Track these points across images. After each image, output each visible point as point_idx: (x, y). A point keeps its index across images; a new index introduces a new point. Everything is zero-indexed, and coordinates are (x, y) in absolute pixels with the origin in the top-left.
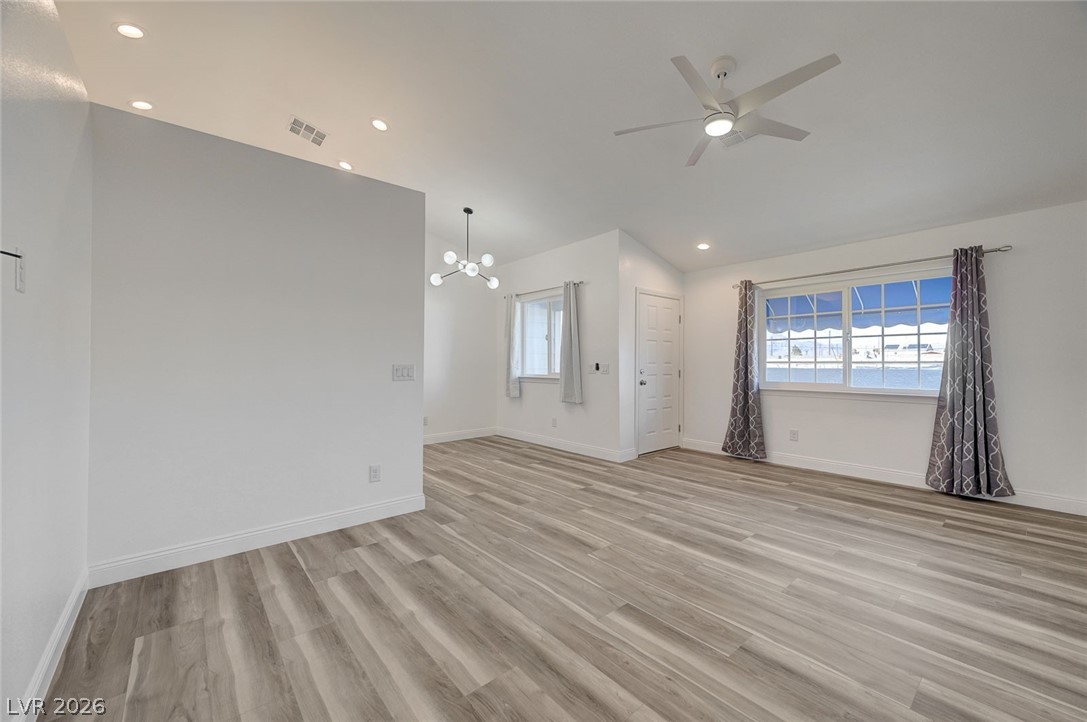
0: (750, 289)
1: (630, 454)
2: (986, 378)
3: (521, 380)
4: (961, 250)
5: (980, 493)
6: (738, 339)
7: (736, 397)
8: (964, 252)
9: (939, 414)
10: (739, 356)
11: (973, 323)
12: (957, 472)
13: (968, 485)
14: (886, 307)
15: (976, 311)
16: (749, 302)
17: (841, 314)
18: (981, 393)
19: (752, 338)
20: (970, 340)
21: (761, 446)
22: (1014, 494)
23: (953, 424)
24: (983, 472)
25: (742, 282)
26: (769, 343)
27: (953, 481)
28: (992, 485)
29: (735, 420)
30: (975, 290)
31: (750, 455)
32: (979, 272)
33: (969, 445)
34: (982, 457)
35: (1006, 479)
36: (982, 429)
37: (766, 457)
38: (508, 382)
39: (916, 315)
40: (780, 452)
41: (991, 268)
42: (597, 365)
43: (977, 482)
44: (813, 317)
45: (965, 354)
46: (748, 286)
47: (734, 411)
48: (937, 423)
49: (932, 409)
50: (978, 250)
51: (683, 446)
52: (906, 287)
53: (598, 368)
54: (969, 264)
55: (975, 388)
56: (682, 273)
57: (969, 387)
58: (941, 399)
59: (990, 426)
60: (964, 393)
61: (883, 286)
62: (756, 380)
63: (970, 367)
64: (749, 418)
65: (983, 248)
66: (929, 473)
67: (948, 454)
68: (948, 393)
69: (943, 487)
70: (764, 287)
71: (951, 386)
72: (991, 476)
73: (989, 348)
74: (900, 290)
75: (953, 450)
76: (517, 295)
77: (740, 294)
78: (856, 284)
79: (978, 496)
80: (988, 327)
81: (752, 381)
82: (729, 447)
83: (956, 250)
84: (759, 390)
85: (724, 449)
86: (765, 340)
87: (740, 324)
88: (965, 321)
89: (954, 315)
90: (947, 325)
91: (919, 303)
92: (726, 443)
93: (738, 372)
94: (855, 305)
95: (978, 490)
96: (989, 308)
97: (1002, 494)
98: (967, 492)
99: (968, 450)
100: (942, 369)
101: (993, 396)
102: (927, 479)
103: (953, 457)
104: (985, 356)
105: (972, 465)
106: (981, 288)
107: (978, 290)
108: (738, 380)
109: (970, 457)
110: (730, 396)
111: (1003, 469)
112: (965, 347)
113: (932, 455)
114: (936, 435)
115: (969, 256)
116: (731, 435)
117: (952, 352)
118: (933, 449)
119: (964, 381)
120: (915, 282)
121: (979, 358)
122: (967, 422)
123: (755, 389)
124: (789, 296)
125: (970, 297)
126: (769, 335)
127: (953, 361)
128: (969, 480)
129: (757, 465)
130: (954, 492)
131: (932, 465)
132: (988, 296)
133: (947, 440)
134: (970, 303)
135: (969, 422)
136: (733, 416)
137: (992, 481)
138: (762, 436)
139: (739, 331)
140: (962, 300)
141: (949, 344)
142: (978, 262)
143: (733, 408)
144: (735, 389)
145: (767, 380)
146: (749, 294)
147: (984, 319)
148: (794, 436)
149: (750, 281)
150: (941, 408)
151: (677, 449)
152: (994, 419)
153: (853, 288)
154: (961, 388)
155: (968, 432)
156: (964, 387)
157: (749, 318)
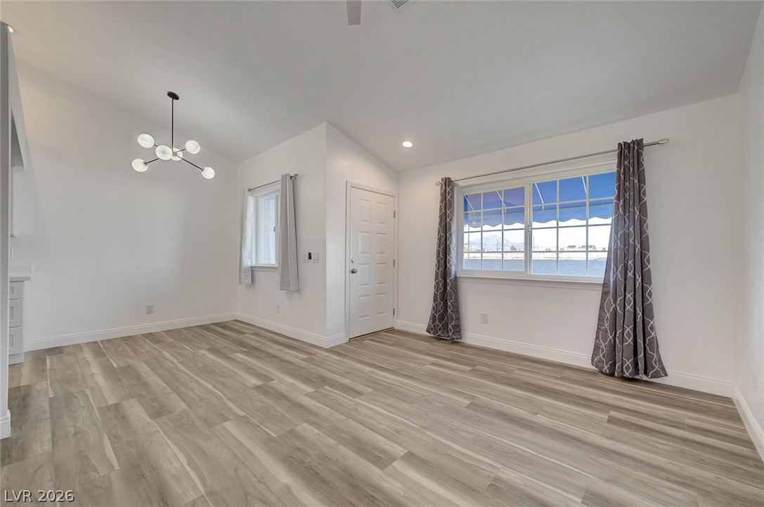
0: (449, 185)
1: (340, 338)
2: (644, 266)
3: (253, 269)
4: (625, 143)
5: (638, 374)
6: (439, 232)
7: (437, 283)
8: (627, 145)
9: (603, 299)
10: (439, 246)
11: (634, 213)
12: (619, 355)
13: (628, 368)
14: (560, 201)
15: (637, 202)
16: (448, 197)
17: (524, 208)
18: (640, 280)
19: (450, 230)
20: (631, 229)
21: (458, 328)
22: (667, 375)
23: (615, 309)
24: (641, 356)
25: (442, 179)
26: (466, 235)
27: (615, 364)
28: (648, 367)
29: (436, 305)
30: (636, 181)
31: (448, 336)
32: (640, 164)
33: (629, 329)
34: (640, 341)
35: (660, 360)
36: (641, 314)
37: (461, 338)
38: (240, 271)
39: (585, 210)
40: (473, 334)
41: (650, 160)
42: (310, 254)
43: (636, 364)
44: (501, 211)
45: (627, 243)
46: (448, 183)
47: (435, 295)
48: (602, 308)
49: (597, 295)
50: (639, 143)
51: (396, 327)
52: (577, 182)
53: (310, 258)
54: (631, 157)
55: (635, 275)
56: (397, 172)
57: (630, 274)
58: (605, 285)
59: (647, 311)
60: (625, 280)
61: (558, 182)
62: (453, 269)
63: (631, 255)
64: (447, 303)
65: (644, 142)
66: (594, 355)
67: (611, 337)
68: (612, 280)
69: (606, 368)
70: (462, 183)
71: (614, 274)
72: (648, 359)
73: (647, 236)
74: (572, 185)
75: (616, 333)
76: (249, 190)
77: (441, 190)
78: (536, 181)
79: (637, 377)
80: (647, 218)
81: (450, 269)
82: (432, 329)
83: (620, 144)
84: (456, 278)
85: (428, 331)
86: (463, 233)
87: (441, 217)
88: (627, 211)
89: (617, 205)
90: (611, 217)
91: (587, 197)
92: (429, 325)
93: (438, 261)
94: (536, 198)
95: (637, 371)
96: (647, 199)
97: (656, 375)
98: (627, 374)
99: (628, 334)
100: (606, 257)
101: (650, 283)
102: (593, 360)
103: (615, 341)
104: (644, 244)
105: (632, 349)
106: (641, 180)
107: (639, 181)
108: (438, 269)
109: (630, 341)
110: (433, 283)
111: (658, 352)
112: (627, 236)
113: (597, 338)
114: (601, 319)
115: (631, 149)
116: (433, 318)
117: (615, 241)
118: (598, 332)
119: (626, 268)
120: (585, 178)
121: (639, 246)
122: (628, 307)
123: (452, 277)
124: (482, 192)
125: (631, 189)
126: (466, 228)
127: (616, 249)
128: (629, 363)
129: (452, 346)
130: (616, 374)
131: (597, 348)
132: (648, 187)
133: (610, 323)
134: (632, 193)
135: (629, 307)
136: (434, 302)
137: (648, 364)
138: (458, 319)
139: (440, 224)
140: (625, 192)
141: (613, 234)
142: (639, 155)
143: (435, 293)
144: (436, 278)
145: (464, 268)
146: (448, 190)
147: (643, 210)
148: (485, 319)
149: (449, 179)
150: (605, 294)
151: (391, 330)
152: (651, 304)
153: (534, 185)
154: (623, 275)
155: (629, 318)
156: (626, 274)
157: (448, 212)
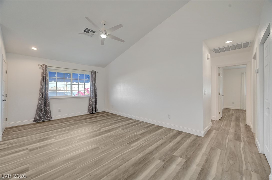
6: (42, 83)
12: (94, 109)
16: (46, 72)
17: (70, 79)
21: (50, 116)
23: (93, 101)
25: (43, 65)
31: (46, 119)
37: (52, 119)
44: (63, 79)
46: (46, 67)
49: (89, 99)
56: (6, 52)
58: (90, 97)
66: (88, 111)
67: (92, 106)
69: (91, 112)
70: (49, 68)
78: (73, 73)
79: (96, 112)
82: (37, 120)
85: (35, 121)
90: (89, 84)
92: (36, 118)
114: (89, 103)
118: (89, 106)
122: (95, 100)
124: (56, 72)
129: (49, 122)
130: (93, 112)
131: (89, 109)
133: (92, 104)
142: (95, 73)
143: (40, 106)
146: (46, 69)
148: (60, 110)
149: (46, 65)
155: (95, 102)
157: (47, 77)
